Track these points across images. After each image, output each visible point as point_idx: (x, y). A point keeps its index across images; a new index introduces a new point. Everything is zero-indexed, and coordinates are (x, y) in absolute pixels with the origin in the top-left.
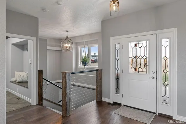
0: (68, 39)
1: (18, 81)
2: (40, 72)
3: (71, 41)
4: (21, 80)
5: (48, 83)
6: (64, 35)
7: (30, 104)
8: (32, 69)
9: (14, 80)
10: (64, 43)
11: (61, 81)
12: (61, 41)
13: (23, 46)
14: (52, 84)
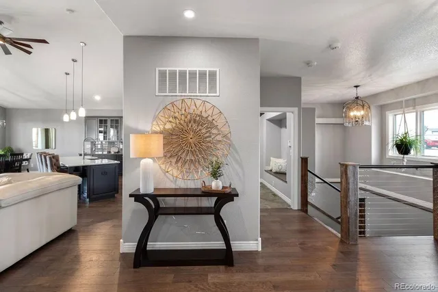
0: (358, 101)
1: (274, 171)
2: (304, 162)
3: (366, 104)
4: (278, 170)
5: (317, 180)
6: (351, 93)
7: (290, 206)
8: (292, 154)
9: (270, 169)
10: (350, 109)
11: (339, 180)
12: (343, 106)
13: (280, 122)
14: (325, 184)
